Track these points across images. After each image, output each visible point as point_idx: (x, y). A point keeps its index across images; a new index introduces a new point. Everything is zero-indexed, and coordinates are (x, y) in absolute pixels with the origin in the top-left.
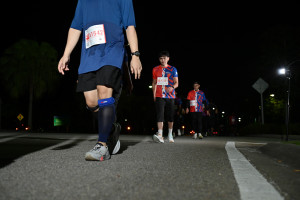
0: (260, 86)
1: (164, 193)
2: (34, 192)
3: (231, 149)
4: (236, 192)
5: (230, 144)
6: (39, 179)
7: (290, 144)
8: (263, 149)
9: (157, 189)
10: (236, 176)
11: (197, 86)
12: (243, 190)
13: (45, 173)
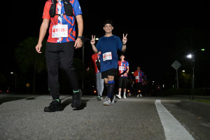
0: (176, 65)
1: (117, 132)
2: (37, 132)
3: (158, 104)
4: (162, 132)
5: (158, 101)
6: (40, 124)
7: (195, 101)
8: (178, 105)
9: (113, 130)
10: (162, 121)
11: (139, 68)
12: (166, 130)
13: (43, 120)
